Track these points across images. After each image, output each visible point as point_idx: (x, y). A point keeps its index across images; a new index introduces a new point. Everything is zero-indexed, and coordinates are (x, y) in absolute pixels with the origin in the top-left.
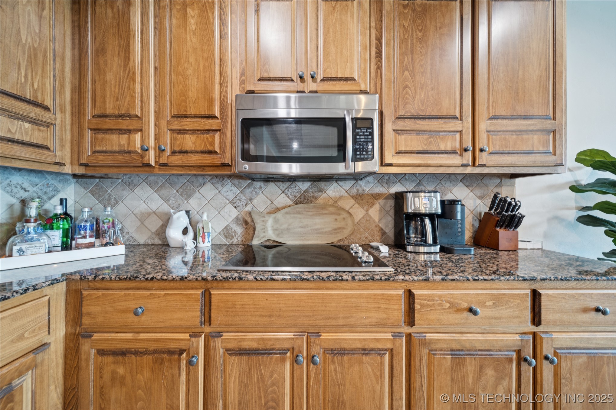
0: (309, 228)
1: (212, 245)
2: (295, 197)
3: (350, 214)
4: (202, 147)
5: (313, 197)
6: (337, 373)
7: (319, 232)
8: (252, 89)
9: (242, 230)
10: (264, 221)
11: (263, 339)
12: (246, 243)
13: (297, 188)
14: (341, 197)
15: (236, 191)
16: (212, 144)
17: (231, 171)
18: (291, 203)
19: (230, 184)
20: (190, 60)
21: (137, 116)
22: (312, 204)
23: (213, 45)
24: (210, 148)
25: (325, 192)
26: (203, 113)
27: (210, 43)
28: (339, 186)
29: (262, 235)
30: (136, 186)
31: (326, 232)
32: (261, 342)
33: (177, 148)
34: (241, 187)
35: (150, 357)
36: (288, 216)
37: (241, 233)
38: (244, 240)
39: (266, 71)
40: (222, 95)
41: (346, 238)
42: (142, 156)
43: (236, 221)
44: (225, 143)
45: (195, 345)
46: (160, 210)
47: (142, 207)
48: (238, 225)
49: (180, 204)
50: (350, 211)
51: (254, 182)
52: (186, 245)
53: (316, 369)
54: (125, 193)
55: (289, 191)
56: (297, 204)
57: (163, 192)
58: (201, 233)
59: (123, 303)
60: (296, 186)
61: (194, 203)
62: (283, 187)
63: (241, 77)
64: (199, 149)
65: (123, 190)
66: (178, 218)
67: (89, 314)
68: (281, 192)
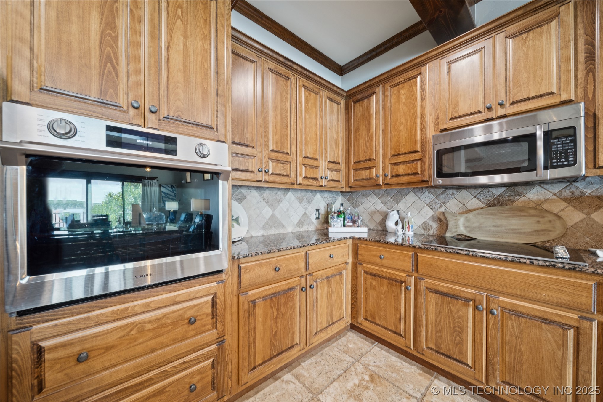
0: (504, 228)
1: (414, 234)
2: (488, 200)
3: (560, 217)
4: (409, 172)
5: (509, 200)
6: (514, 327)
7: (515, 232)
8: (445, 127)
9: (437, 225)
10: (456, 220)
11: (451, 288)
12: (440, 235)
13: (490, 193)
14: (546, 201)
15: (432, 197)
16: (416, 168)
17: (428, 184)
18: (483, 206)
19: (427, 192)
20: (402, 121)
21: (373, 159)
22: (506, 207)
23: (417, 106)
24: (414, 171)
25: (524, 196)
26: (410, 151)
27: (415, 106)
28: (543, 189)
29: (454, 230)
30: (369, 196)
31: (524, 233)
32: (450, 290)
33: (394, 174)
34: (436, 194)
35: (386, 280)
36: (480, 217)
37: (436, 228)
38: (439, 233)
39: (457, 112)
40: (423, 137)
41: (553, 240)
42: (376, 180)
43: (432, 218)
44: (424, 167)
45: (409, 280)
46: (381, 210)
47: (371, 208)
48: (433, 221)
49: (393, 206)
50: (561, 214)
51: (447, 190)
52: (398, 231)
53: (495, 319)
54: (363, 200)
55: (481, 196)
56: (490, 206)
57: (383, 199)
58: (407, 225)
59: (374, 252)
60: (488, 192)
61: (402, 205)
62: (475, 192)
63: (436, 121)
64: (407, 173)
65: (362, 198)
66: (393, 215)
67: (361, 254)
68: (473, 197)
